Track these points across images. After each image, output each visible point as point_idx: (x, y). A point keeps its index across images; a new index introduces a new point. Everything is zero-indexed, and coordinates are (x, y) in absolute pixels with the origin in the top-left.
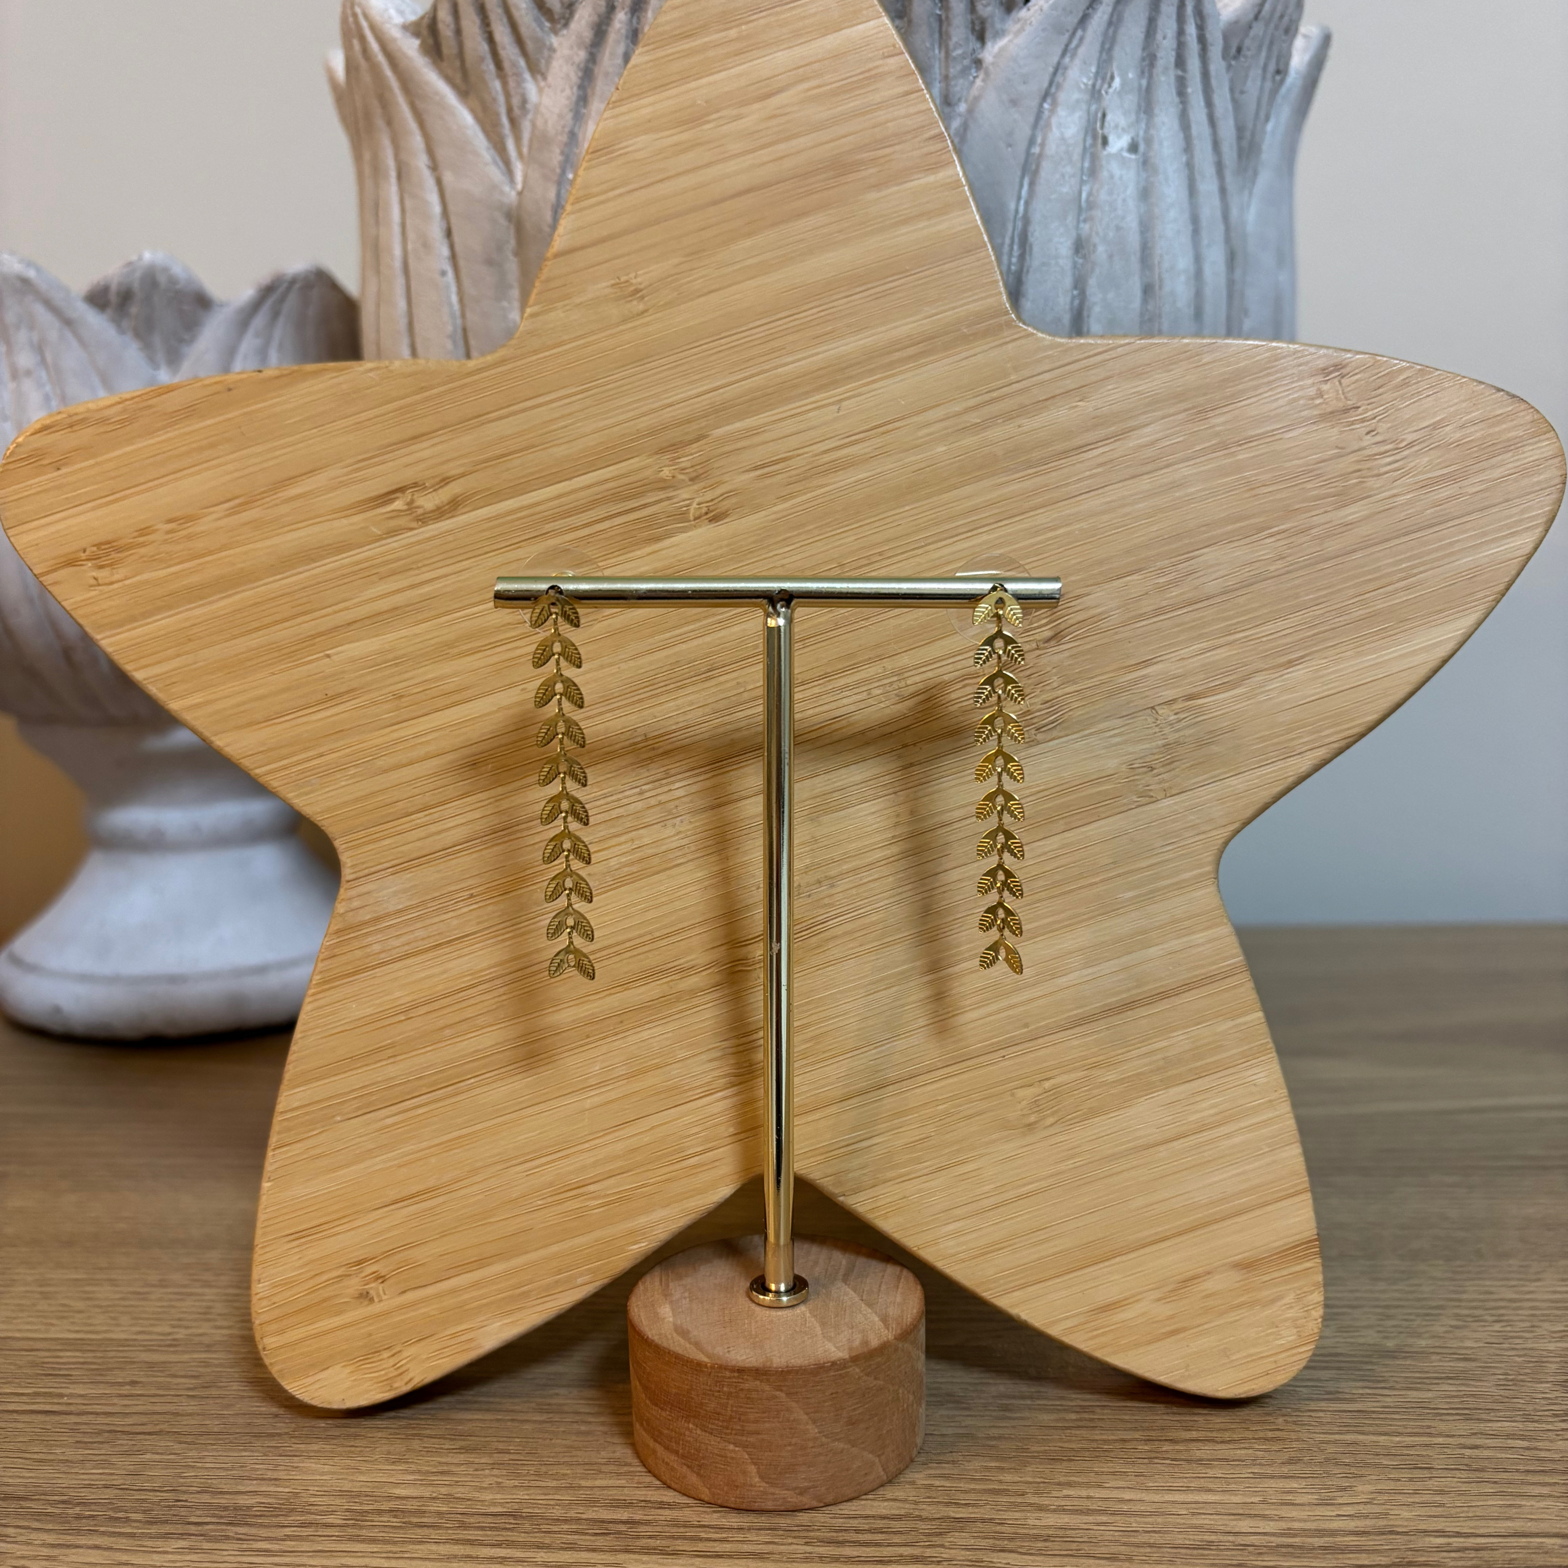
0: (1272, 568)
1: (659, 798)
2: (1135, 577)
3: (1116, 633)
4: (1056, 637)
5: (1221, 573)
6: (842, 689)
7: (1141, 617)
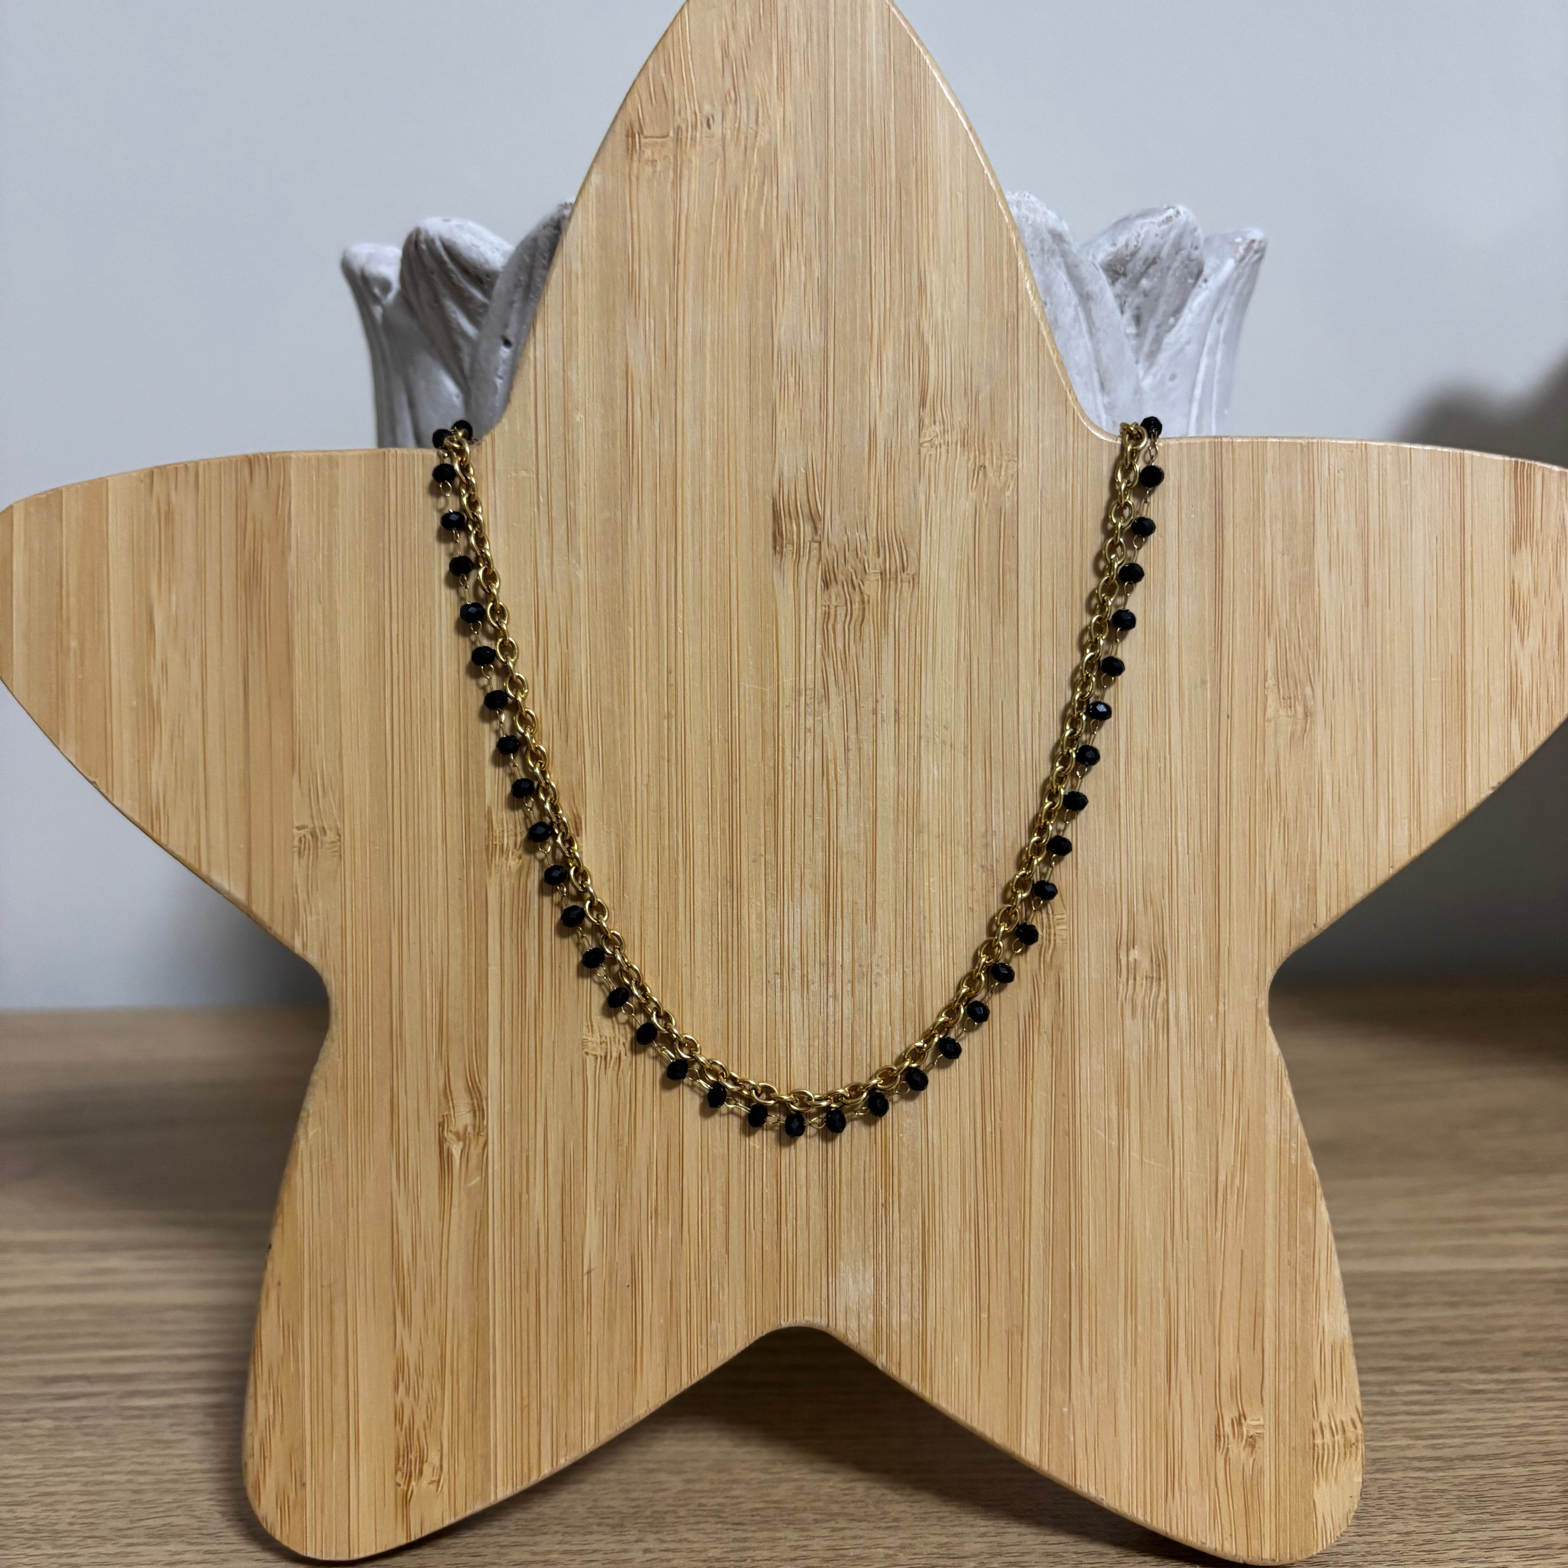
0: (817, 274)
1: (845, 981)
2: (780, 418)
3: (831, 457)
4: (815, 519)
5: (805, 327)
6: (795, 756)
7: (824, 427)
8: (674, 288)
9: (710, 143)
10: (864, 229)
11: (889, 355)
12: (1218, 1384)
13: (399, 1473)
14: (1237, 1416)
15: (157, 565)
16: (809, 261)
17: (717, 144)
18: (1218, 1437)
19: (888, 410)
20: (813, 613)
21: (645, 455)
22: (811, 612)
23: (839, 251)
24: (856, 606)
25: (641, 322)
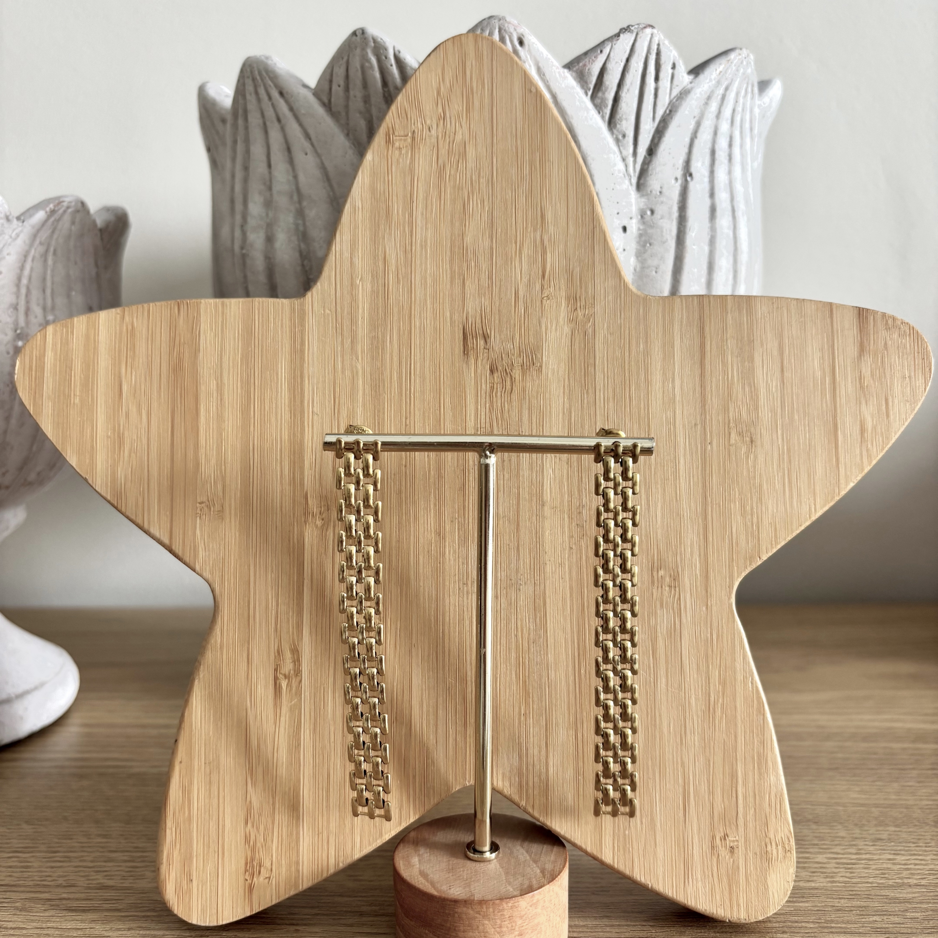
0: (487, 209)
3: (495, 304)
4: (486, 338)
5: (481, 237)
7: (490, 286)
8: (411, 215)
9: (430, 140)
10: (512, 185)
11: (525, 251)
12: (712, 817)
13: (247, 873)
14: (723, 834)
15: (125, 359)
16: (483, 201)
17: (434, 140)
18: (713, 847)
19: (525, 280)
20: (485, 387)
21: (394, 303)
22: (484, 386)
23: (499, 197)
24: (508, 383)
25: (393, 232)
